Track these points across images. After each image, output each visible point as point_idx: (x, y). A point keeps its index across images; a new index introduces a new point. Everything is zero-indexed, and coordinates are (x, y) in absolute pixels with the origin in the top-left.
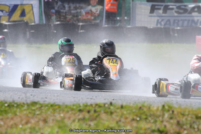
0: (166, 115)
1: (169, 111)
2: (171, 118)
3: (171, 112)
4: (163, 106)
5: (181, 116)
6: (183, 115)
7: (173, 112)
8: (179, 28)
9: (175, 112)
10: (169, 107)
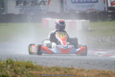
0: (9, 66)
1: (10, 64)
2: (11, 68)
3: (11, 64)
4: (7, 61)
5: (17, 66)
6: (19, 66)
7: (13, 64)
8: (32, 14)
9: (14, 65)
10: (11, 61)
